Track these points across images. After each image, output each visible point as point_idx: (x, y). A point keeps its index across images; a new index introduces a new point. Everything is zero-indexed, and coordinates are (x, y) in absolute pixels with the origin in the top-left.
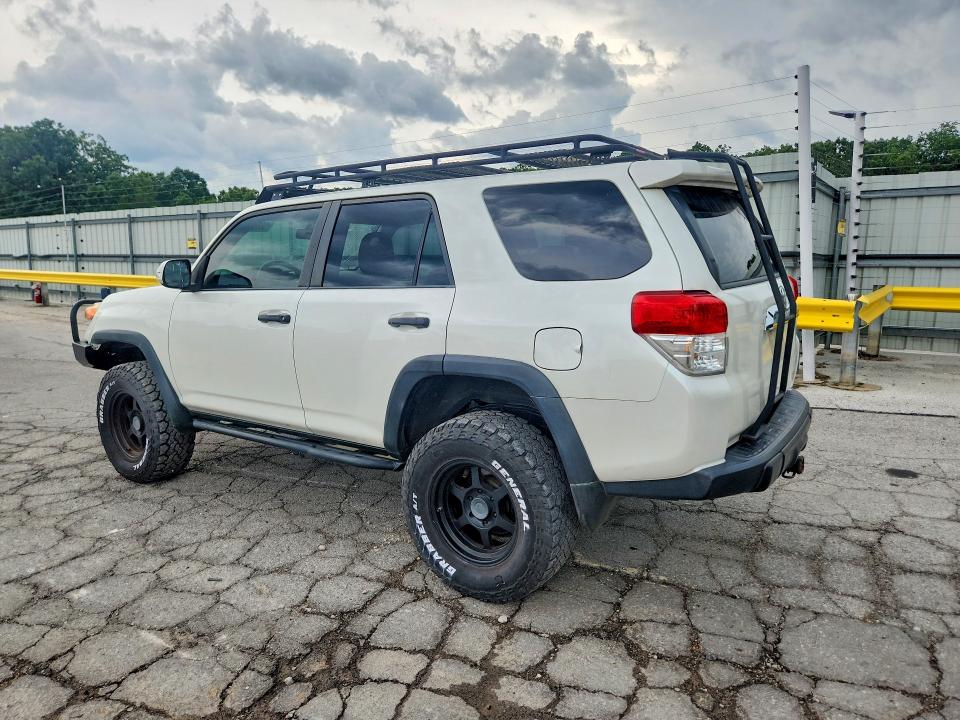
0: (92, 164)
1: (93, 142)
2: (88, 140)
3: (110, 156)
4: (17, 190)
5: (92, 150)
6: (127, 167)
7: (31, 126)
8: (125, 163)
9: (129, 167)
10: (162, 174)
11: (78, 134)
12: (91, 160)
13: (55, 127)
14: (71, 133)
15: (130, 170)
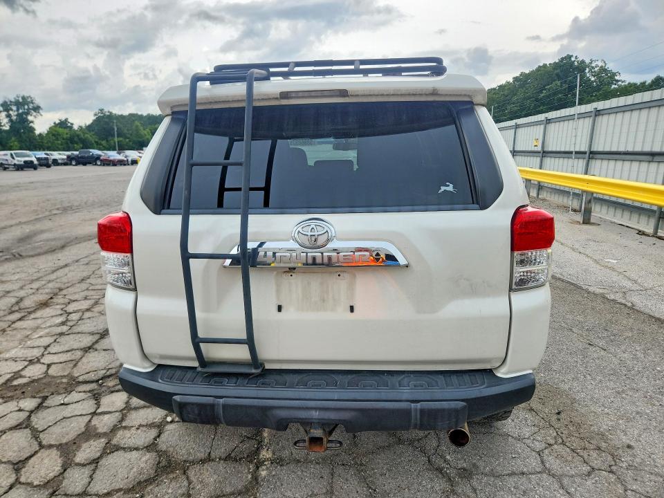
0: (593, 82)
1: (597, 66)
2: (593, 65)
3: (607, 75)
4: (540, 106)
5: (595, 72)
6: (618, 81)
7: (557, 61)
8: (617, 78)
9: (620, 81)
10: (644, 83)
11: (587, 61)
12: (593, 79)
13: (573, 59)
14: (583, 62)
15: (620, 83)
